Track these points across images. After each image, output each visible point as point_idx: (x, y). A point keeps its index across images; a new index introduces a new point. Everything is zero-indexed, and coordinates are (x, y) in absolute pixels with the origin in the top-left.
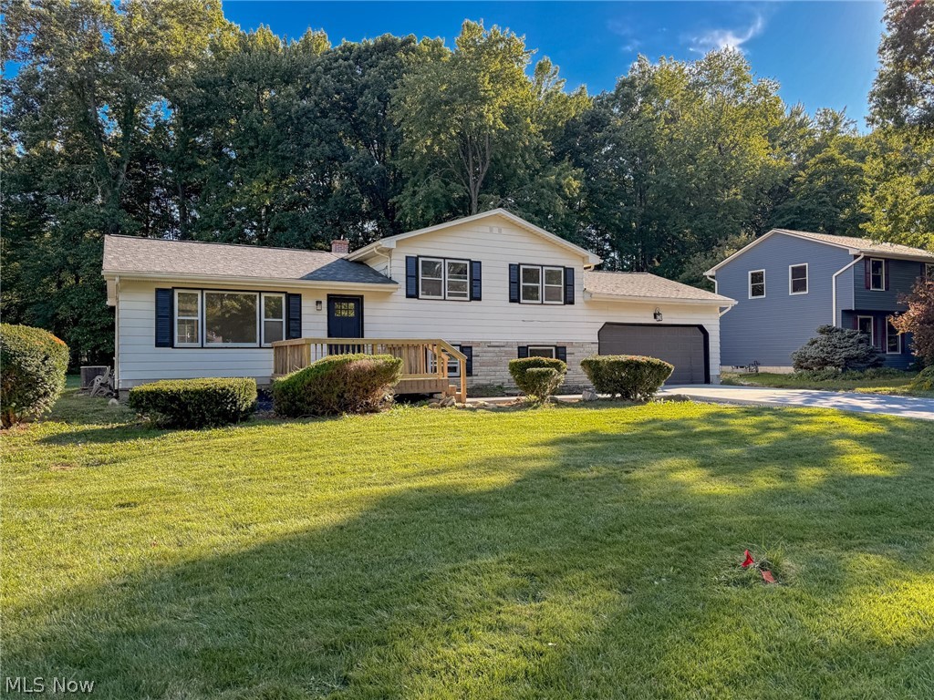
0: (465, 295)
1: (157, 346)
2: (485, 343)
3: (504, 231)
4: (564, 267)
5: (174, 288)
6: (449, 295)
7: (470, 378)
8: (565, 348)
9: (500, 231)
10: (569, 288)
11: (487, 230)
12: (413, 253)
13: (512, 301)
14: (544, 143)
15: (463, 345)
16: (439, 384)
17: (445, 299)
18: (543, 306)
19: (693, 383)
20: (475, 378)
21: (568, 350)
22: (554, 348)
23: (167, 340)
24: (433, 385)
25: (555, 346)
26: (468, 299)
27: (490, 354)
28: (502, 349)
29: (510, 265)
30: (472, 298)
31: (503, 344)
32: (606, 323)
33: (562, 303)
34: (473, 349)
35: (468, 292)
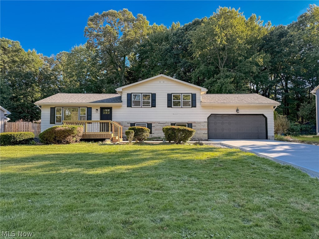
0: (150, 106)
1: (50, 124)
2: (157, 122)
3: (165, 82)
4: (191, 93)
5: (55, 107)
6: (143, 105)
7: (151, 134)
8: (192, 124)
9: (164, 82)
10: (193, 101)
11: (158, 82)
12: (130, 92)
13: (168, 107)
14: (248, 46)
15: (148, 123)
16: (108, 136)
17: (141, 107)
18: (182, 108)
19: (259, 139)
20: (153, 134)
21: (193, 125)
22: (187, 124)
23: (53, 122)
24: (106, 136)
25: (187, 123)
26: (151, 107)
27: (159, 126)
28: (164, 124)
29: (168, 94)
30: (152, 106)
31: (164, 123)
32: (211, 114)
33: (191, 107)
34: (152, 124)
35: (151, 104)
